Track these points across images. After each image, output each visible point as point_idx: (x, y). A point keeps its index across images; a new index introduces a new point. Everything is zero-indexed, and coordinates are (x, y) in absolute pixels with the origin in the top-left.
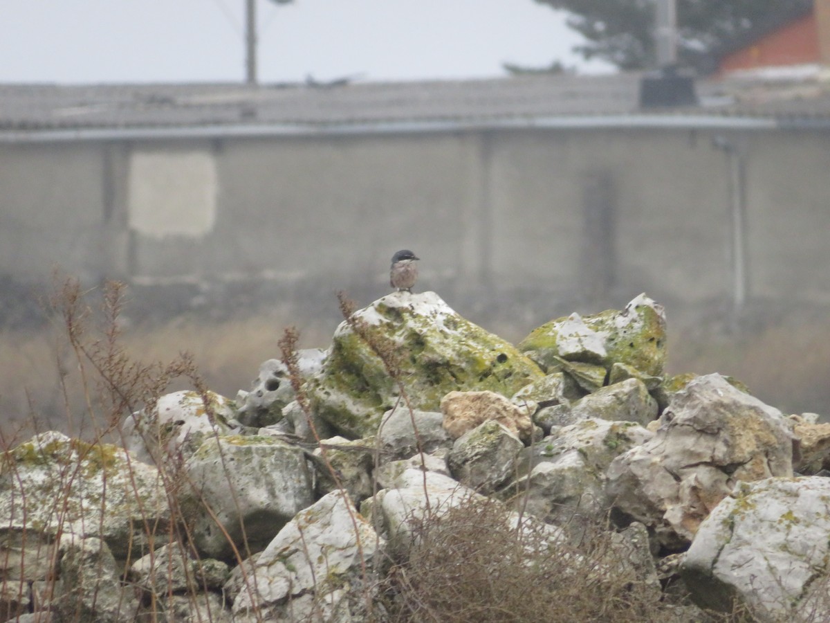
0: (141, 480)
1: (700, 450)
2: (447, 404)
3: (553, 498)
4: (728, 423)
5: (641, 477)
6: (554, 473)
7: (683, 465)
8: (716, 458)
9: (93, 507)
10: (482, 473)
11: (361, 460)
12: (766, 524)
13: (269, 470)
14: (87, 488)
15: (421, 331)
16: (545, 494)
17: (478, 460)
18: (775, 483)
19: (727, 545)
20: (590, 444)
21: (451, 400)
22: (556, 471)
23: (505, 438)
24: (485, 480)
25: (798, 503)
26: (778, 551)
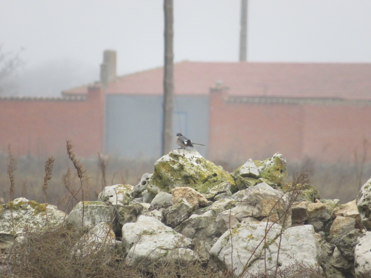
0: (55, 217)
1: (248, 211)
2: (174, 192)
3: (196, 228)
4: (260, 201)
5: (226, 221)
6: (196, 219)
7: (242, 217)
8: (254, 214)
9: (34, 227)
10: (173, 218)
11: (132, 211)
12: (241, 239)
13: (94, 214)
14: (33, 219)
15: (183, 164)
16: (193, 226)
17: (172, 213)
18: (249, 224)
19: (224, 247)
20: (218, 208)
21: (175, 190)
22: (198, 218)
23: (183, 205)
24: (174, 220)
25: (256, 232)
26: (243, 249)
